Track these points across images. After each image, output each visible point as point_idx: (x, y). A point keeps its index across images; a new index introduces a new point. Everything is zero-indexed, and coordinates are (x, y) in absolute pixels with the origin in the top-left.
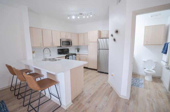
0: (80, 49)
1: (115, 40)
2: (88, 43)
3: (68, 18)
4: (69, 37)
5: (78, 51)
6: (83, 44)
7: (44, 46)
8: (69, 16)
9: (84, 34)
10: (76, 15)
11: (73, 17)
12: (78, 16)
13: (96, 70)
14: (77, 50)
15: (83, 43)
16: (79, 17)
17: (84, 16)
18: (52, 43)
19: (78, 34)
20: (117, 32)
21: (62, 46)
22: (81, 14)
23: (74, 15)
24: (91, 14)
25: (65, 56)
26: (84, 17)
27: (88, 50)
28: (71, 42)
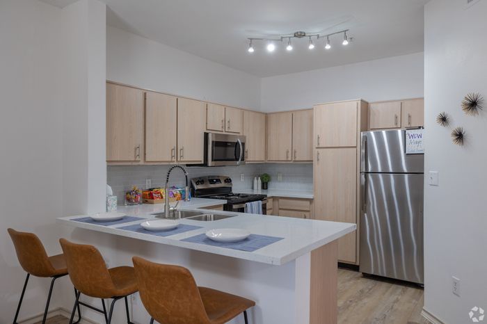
0: (273, 178)
1: (460, 136)
2: (315, 151)
3: (251, 50)
4: (235, 128)
5: (265, 186)
6: (287, 157)
7: (147, 160)
8: (251, 41)
9: (293, 113)
10: (280, 41)
11: (271, 48)
12: (289, 43)
13: (354, 268)
14: (260, 181)
15: (288, 152)
16: (289, 48)
17: (311, 42)
18: (176, 150)
19: (266, 114)
20: (473, 105)
21: (210, 163)
22: (300, 35)
23: (270, 39)
24: (346, 38)
25: (226, 203)
26: (311, 47)
27: (311, 181)
28: (243, 144)
